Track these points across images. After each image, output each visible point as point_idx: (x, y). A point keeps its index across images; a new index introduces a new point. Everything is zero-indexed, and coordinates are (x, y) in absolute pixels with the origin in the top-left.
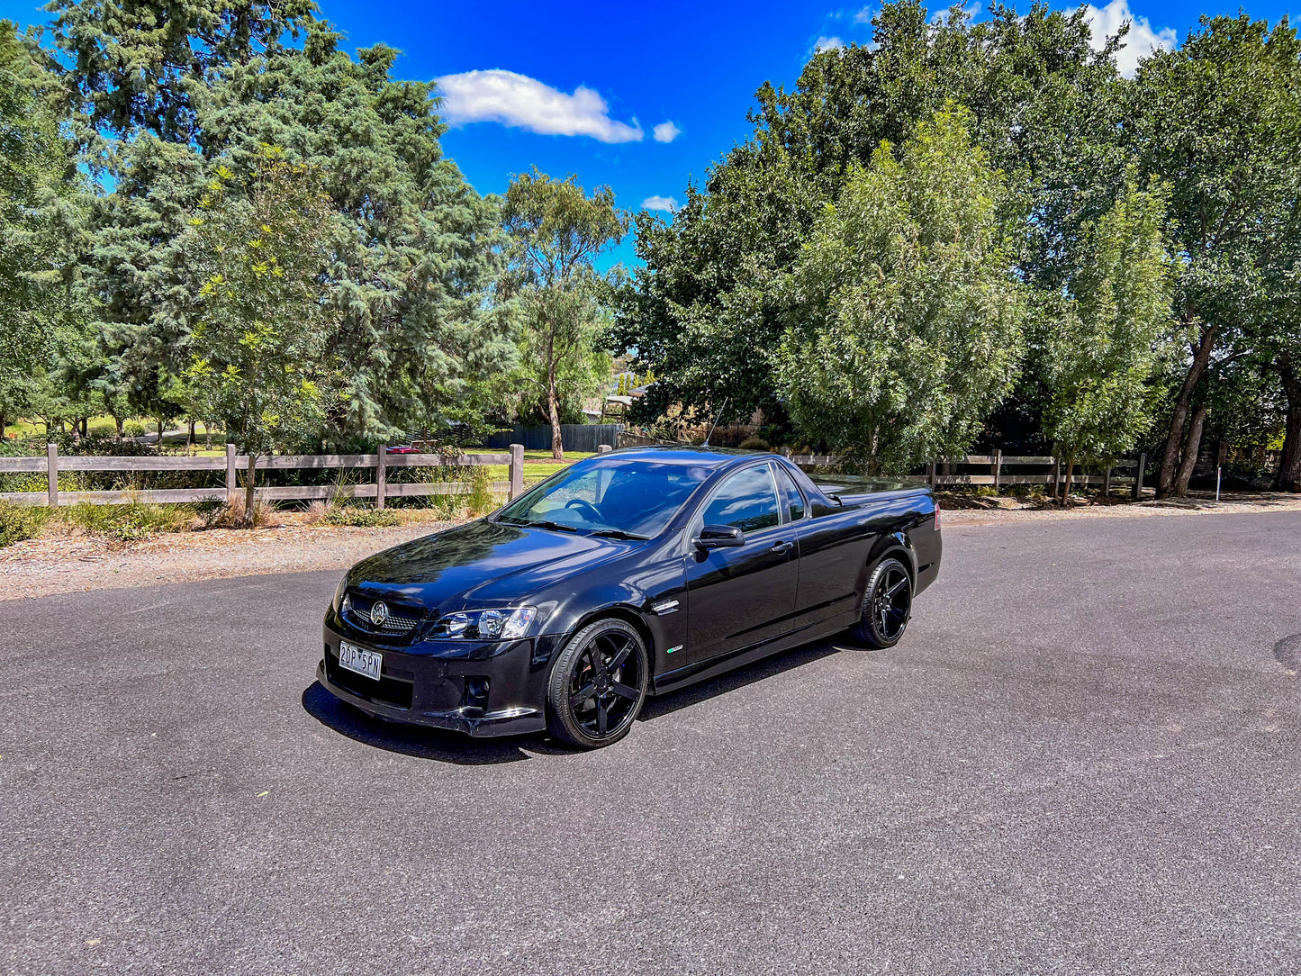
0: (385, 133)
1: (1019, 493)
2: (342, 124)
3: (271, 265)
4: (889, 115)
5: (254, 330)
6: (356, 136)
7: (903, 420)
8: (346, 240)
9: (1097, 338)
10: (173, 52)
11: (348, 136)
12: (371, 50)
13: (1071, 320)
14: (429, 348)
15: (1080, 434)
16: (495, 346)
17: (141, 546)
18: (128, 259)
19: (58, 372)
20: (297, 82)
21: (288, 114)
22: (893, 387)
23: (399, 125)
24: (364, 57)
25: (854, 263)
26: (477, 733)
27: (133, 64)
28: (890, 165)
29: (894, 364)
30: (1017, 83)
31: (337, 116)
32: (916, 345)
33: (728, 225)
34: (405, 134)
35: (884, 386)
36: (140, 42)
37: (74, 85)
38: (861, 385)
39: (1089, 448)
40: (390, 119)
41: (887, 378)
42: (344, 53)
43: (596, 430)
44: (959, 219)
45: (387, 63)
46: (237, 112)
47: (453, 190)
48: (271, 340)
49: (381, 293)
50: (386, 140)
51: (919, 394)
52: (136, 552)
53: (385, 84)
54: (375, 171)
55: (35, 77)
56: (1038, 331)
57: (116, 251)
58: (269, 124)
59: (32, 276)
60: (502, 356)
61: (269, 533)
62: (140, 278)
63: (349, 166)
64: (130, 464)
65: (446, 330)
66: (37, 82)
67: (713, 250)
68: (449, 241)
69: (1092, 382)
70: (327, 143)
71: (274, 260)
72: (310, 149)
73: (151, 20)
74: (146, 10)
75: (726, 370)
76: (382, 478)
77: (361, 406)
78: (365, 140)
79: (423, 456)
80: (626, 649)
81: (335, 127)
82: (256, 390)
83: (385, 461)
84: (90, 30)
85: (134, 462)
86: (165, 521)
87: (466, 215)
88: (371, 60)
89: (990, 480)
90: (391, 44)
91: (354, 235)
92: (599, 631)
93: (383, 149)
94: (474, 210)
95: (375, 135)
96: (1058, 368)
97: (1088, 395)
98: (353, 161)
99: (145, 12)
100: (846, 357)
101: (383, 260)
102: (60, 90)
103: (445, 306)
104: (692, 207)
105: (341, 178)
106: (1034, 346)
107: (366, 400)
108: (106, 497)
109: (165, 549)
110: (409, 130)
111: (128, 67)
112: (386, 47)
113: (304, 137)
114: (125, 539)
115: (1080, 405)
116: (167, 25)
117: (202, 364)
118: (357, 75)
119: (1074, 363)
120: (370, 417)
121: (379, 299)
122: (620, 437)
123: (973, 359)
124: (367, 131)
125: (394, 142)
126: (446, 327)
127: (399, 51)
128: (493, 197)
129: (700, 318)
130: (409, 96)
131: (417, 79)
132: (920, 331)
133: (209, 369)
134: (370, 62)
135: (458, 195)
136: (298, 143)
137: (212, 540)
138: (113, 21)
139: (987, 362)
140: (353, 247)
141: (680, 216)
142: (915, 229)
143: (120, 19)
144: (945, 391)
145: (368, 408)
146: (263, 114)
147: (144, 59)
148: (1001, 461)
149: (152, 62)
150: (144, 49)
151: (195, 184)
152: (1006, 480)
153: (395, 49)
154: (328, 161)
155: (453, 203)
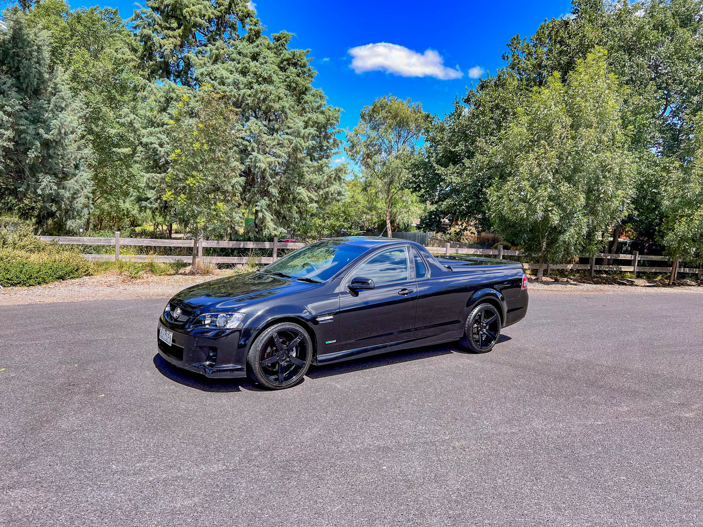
0: (281, 77)
1: (650, 277)
2: (258, 73)
3: (203, 144)
4: (570, 57)
5: (193, 176)
6: (265, 79)
7: (557, 231)
8: (257, 132)
9: (692, 185)
10: (185, 42)
11: (260, 79)
12: (278, 35)
13: (676, 175)
14: (298, 188)
15: (679, 243)
16: (334, 188)
17: (139, 280)
18: (157, 143)
19: (133, 198)
20: (240, 53)
21: (234, 69)
22: (550, 211)
23: (288, 73)
24: (275, 39)
25: (531, 141)
26: (209, 375)
27: (166, 47)
28: (558, 85)
29: (552, 198)
30: (654, 35)
31: (255, 69)
32: (565, 187)
33: (472, 122)
34: (291, 77)
35: (546, 211)
36: (170, 37)
37: (142, 58)
38: (532, 210)
39: (686, 252)
40: (283, 69)
41: (547, 206)
42: (266, 37)
43: (417, 235)
44: (596, 115)
45: (286, 41)
46: (209, 69)
47: (316, 105)
48: (201, 181)
49: (272, 159)
50: (281, 80)
51: (567, 217)
52: (135, 284)
53: (285, 51)
54: (272, 97)
55: (124, 54)
56: (656, 181)
57: (152, 139)
58: (222, 74)
59: (119, 150)
60: (339, 193)
61: (201, 278)
62: (160, 151)
63: (260, 94)
64: (152, 243)
65: (308, 178)
66: (125, 57)
67: (464, 135)
68: (308, 131)
69: (687, 211)
70: (251, 83)
71: (204, 141)
72: (242, 86)
73: (175, 25)
74: (173, 21)
75: (467, 201)
76: (275, 255)
77: (263, 216)
78: (268, 80)
79: (296, 243)
80: (298, 340)
81: (254, 74)
82: (194, 206)
83: (277, 245)
84: (147, 31)
85: (154, 242)
86: (164, 271)
87: (321, 119)
88: (278, 39)
89: (631, 269)
90: (288, 31)
91: (261, 130)
92: (279, 328)
93: (279, 85)
94: (326, 116)
95: (275, 77)
96: (666, 203)
97: (684, 219)
98: (262, 91)
99: (172, 21)
100: (522, 193)
101: (275, 142)
102: (135, 61)
103: (308, 166)
104: (456, 111)
105: (257, 100)
106: (654, 190)
107: (266, 213)
108: (141, 258)
109: (148, 283)
110: (293, 75)
111: (164, 48)
112: (286, 32)
113: (238, 80)
114: (133, 278)
115: (680, 225)
116: (182, 27)
117: (170, 193)
118: (271, 48)
119: (677, 200)
120: (268, 222)
121: (272, 162)
122: (429, 239)
123: (601, 196)
124: (270, 77)
125: (286, 81)
126: (308, 177)
127: (292, 34)
128: (337, 109)
129: (454, 173)
130: (295, 57)
131: (300, 49)
132: (569, 180)
133: (173, 196)
134: (278, 41)
135: (318, 108)
136: (236, 84)
137: (172, 280)
138: (156, 26)
139: (611, 198)
140: (260, 136)
141: (450, 117)
142: (569, 121)
143: (160, 25)
144: (585, 215)
145: (267, 218)
146: (220, 70)
147: (171, 45)
148: (638, 258)
149: (175, 46)
150: (172, 40)
151: (190, 106)
152: (642, 269)
153: (290, 34)
154: (249, 92)
155: (315, 112)
